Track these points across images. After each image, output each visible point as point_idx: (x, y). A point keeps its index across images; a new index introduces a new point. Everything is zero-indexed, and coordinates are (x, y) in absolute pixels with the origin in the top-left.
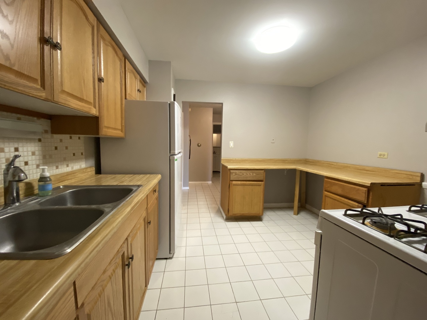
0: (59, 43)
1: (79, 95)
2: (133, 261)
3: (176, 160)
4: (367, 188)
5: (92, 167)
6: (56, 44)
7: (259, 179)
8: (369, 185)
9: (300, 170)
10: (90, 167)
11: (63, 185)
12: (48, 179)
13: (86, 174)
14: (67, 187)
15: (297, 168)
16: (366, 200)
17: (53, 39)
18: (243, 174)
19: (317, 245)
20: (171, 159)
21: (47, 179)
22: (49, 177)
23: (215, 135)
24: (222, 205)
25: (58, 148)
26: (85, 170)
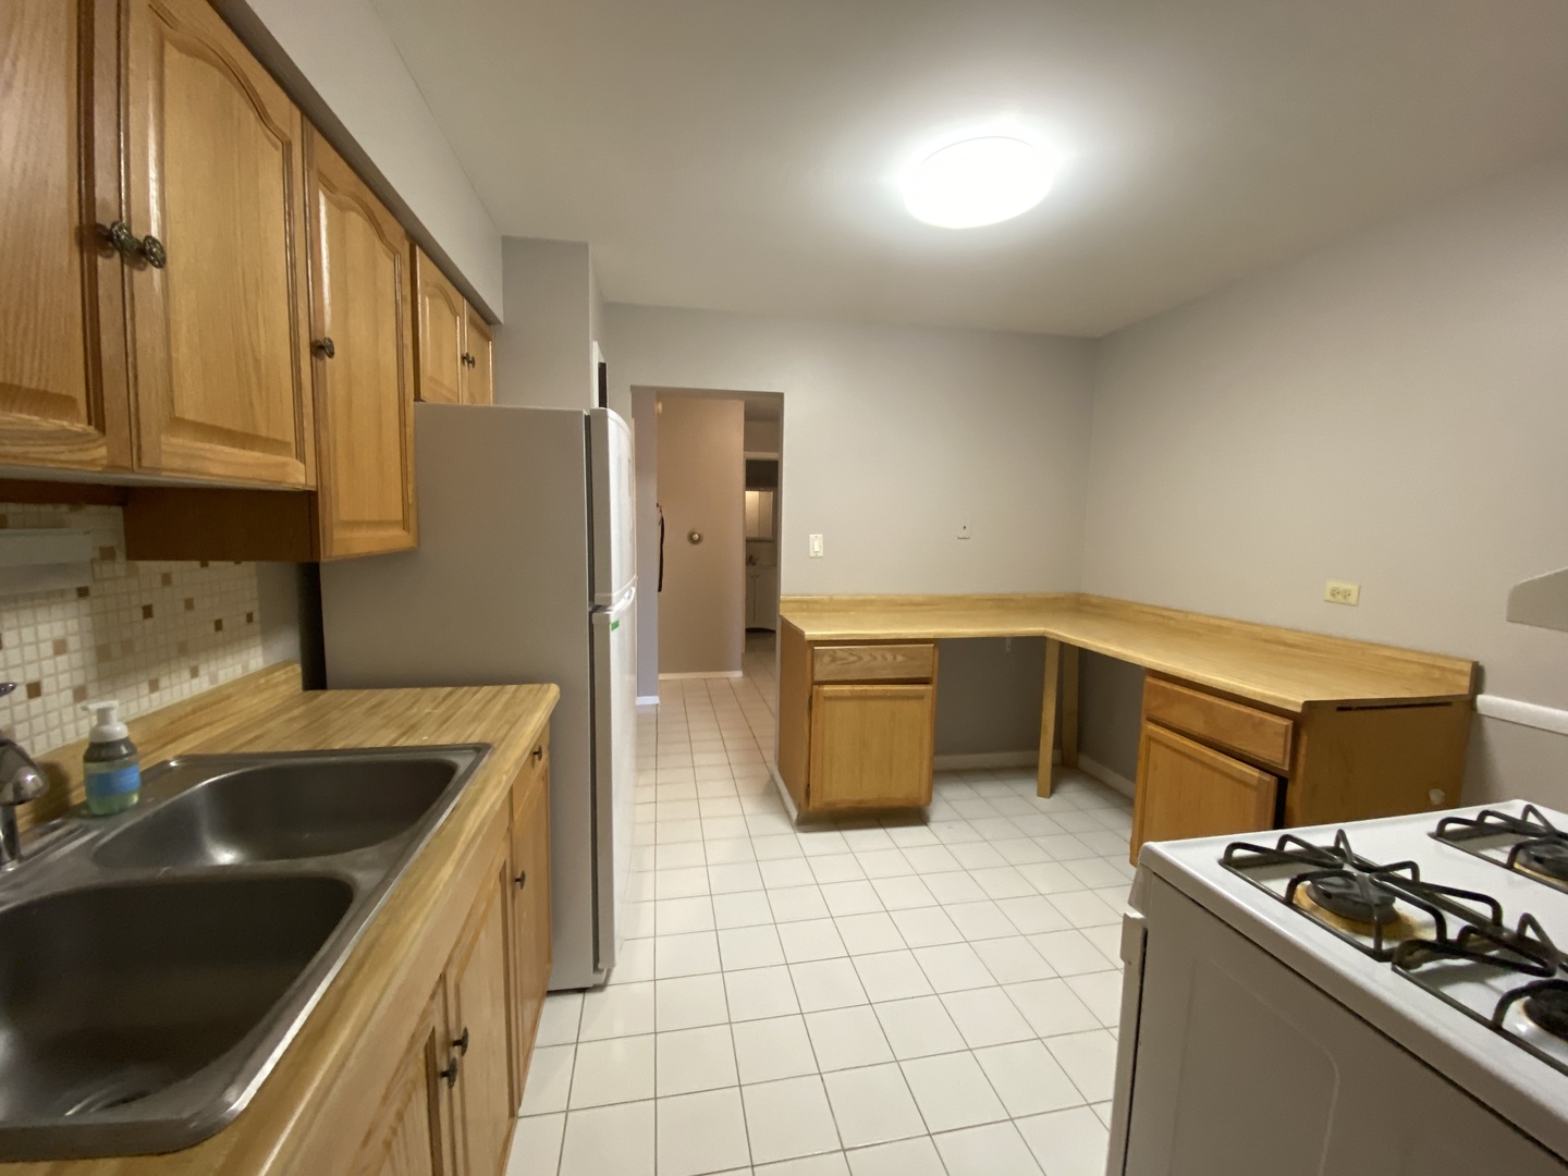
0: (155, 241)
1: (237, 425)
2: (467, 1053)
3: (616, 625)
4: (1290, 719)
5: (293, 662)
6: (145, 245)
7: (916, 676)
8: (1299, 710)
9: (1061, 640)
10: (286, 664)
11: (179, 752)
12: (124, 751)
13: (266, 695)
14: (196, 764)
15: (1048, 633)
16: (1287, 761)
17: (129, 229)
18: (860, 658)
19: (1130, 963)
20: (594, 621)
21: (121, 751)
22: (126, 742)
23: (752, 496)
24: (785, 765)
25: (156, 611)
26: (262, 681)
